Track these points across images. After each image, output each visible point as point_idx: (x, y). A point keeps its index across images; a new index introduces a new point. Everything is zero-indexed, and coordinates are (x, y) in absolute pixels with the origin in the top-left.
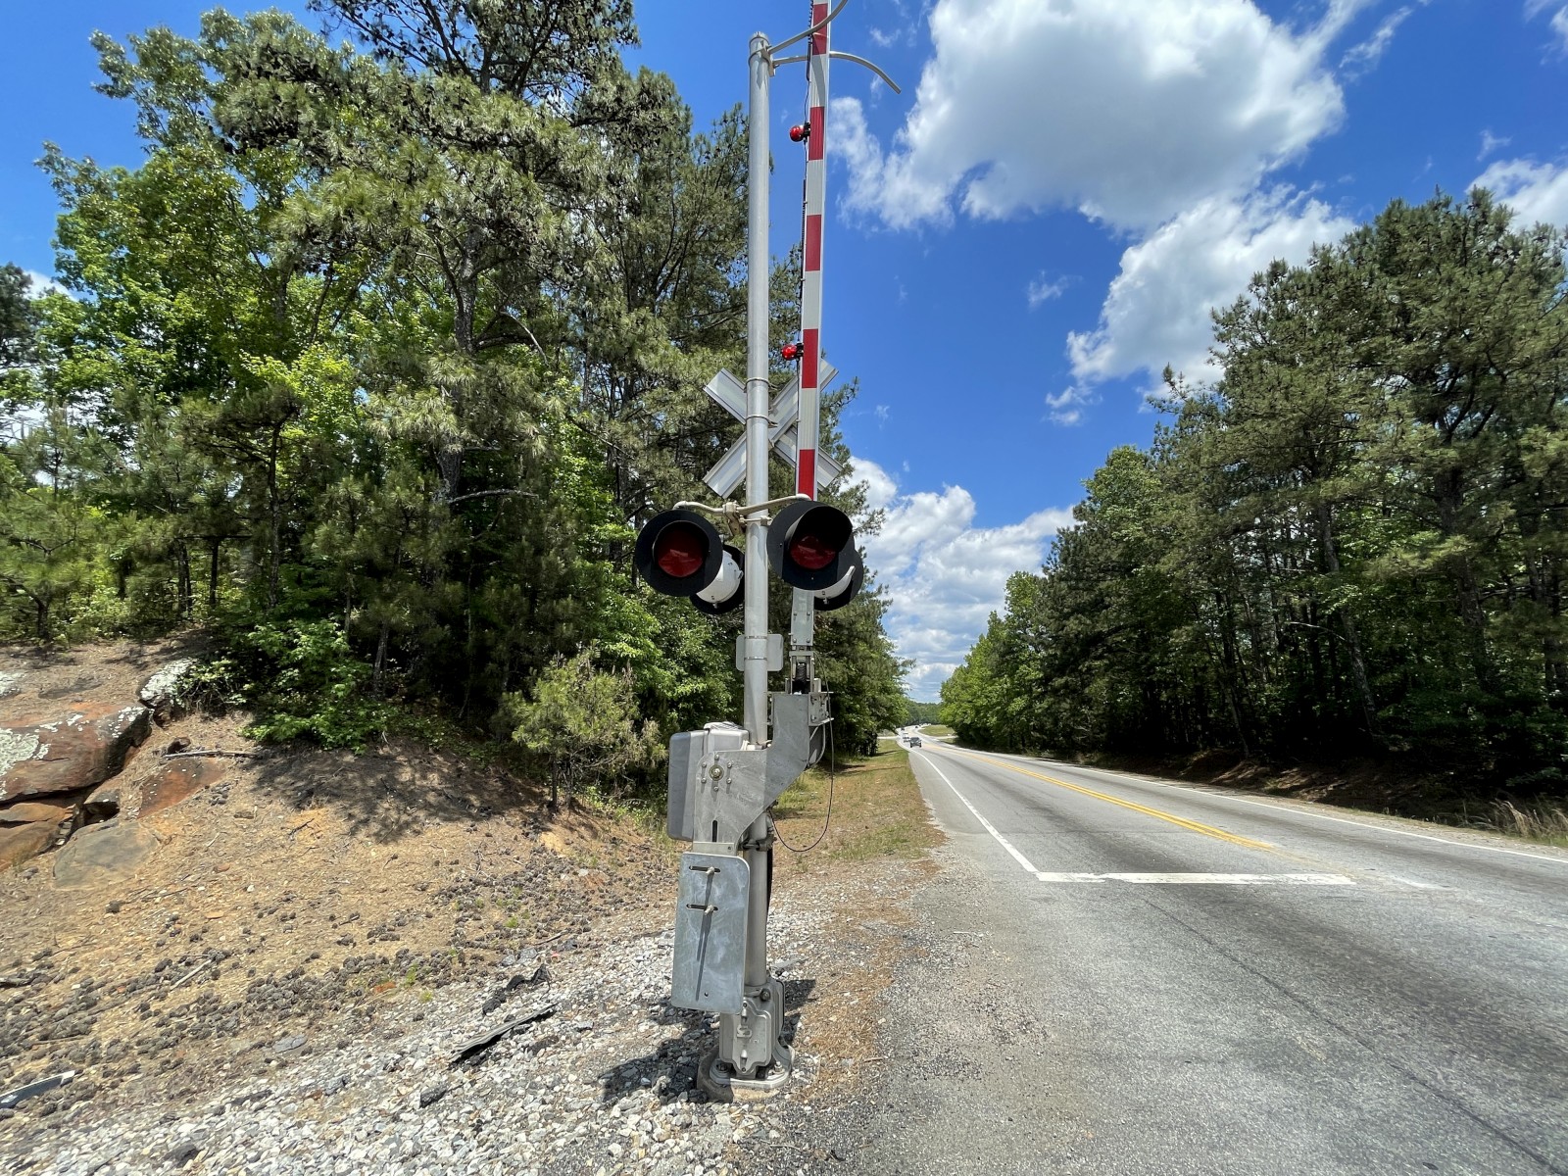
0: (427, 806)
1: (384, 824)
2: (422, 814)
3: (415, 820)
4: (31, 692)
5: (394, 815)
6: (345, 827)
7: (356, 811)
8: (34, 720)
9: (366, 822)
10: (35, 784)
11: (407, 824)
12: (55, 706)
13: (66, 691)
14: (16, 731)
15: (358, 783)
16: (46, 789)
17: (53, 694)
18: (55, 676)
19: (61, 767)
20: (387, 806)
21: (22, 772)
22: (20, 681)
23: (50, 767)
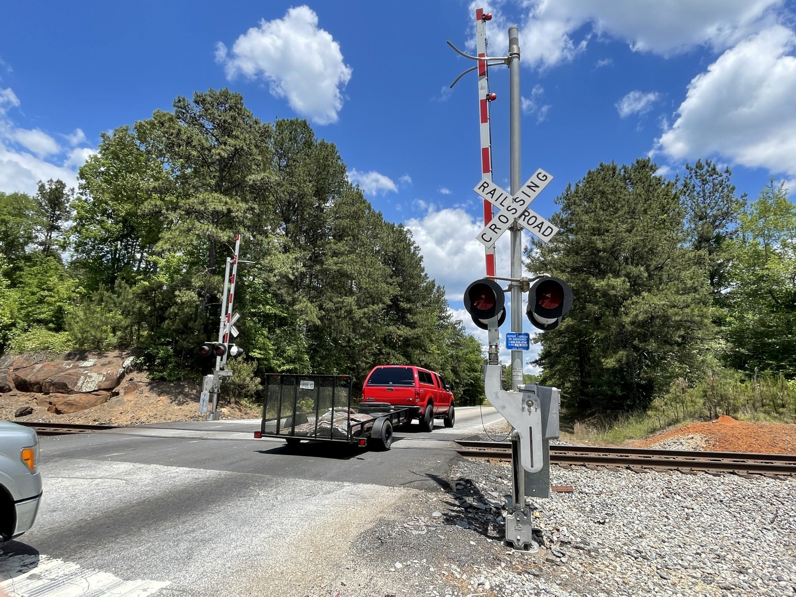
0: (191, 398)
1: (179, 401)
2: (189, 400)
3: (187, 401)
4: (99, 365)
5: (182, 400)
6: (170, 401)
7: (172, 398)
8: (101, 372)
9: (175, 400)
10: (103, 387)
11: (185, 402)
12: (105, 368)
13: (106, 364)
14: (98, 374)
15: (174, 391)
16: (105, 388)
17: (104, 365)
18: (104, 360)
19: (108, 383)
20: (180, 397)
21: (100, 384)
22: (96, 361)
23: (106, 382)
